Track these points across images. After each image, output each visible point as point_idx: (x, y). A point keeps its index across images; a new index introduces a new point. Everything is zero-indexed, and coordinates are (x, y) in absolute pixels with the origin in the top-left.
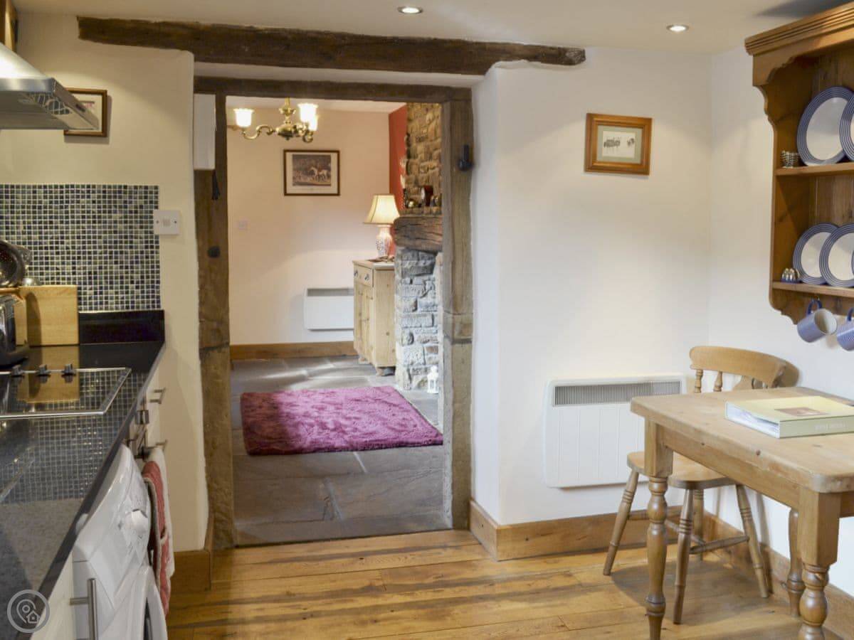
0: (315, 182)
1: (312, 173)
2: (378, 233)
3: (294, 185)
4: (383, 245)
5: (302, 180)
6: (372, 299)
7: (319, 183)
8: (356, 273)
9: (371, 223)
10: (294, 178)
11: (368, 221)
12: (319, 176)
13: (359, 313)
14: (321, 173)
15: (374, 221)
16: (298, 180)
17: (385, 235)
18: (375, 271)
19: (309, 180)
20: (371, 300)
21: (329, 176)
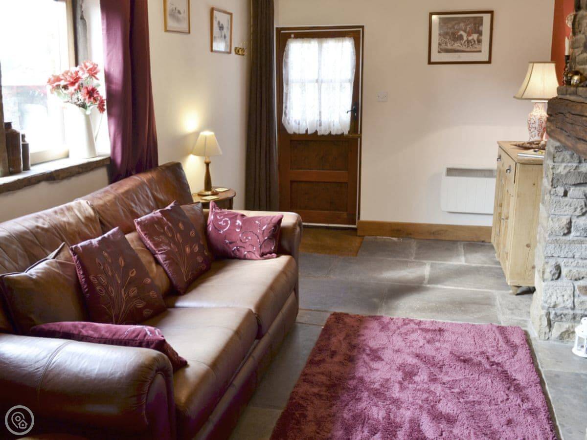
0: (464, 48)
1: (461, 37)
2: (531, 110)
3: (439, 52)
4: (536, 125)
5: (449, 47)
6: (513, 196)
7: (468, 49)
8: (500, 158)
9: (521, 98)
10: (440, 44)
11: (519, 95)
12: (468, 41)
13: (499, 205)
14: (470, 38)
15: (526, 96)
16: (443, 46)
17: (540, 113)
18: (518, 165)
19: (457, 45)
20: (511, 197)
21: (479, 41)
